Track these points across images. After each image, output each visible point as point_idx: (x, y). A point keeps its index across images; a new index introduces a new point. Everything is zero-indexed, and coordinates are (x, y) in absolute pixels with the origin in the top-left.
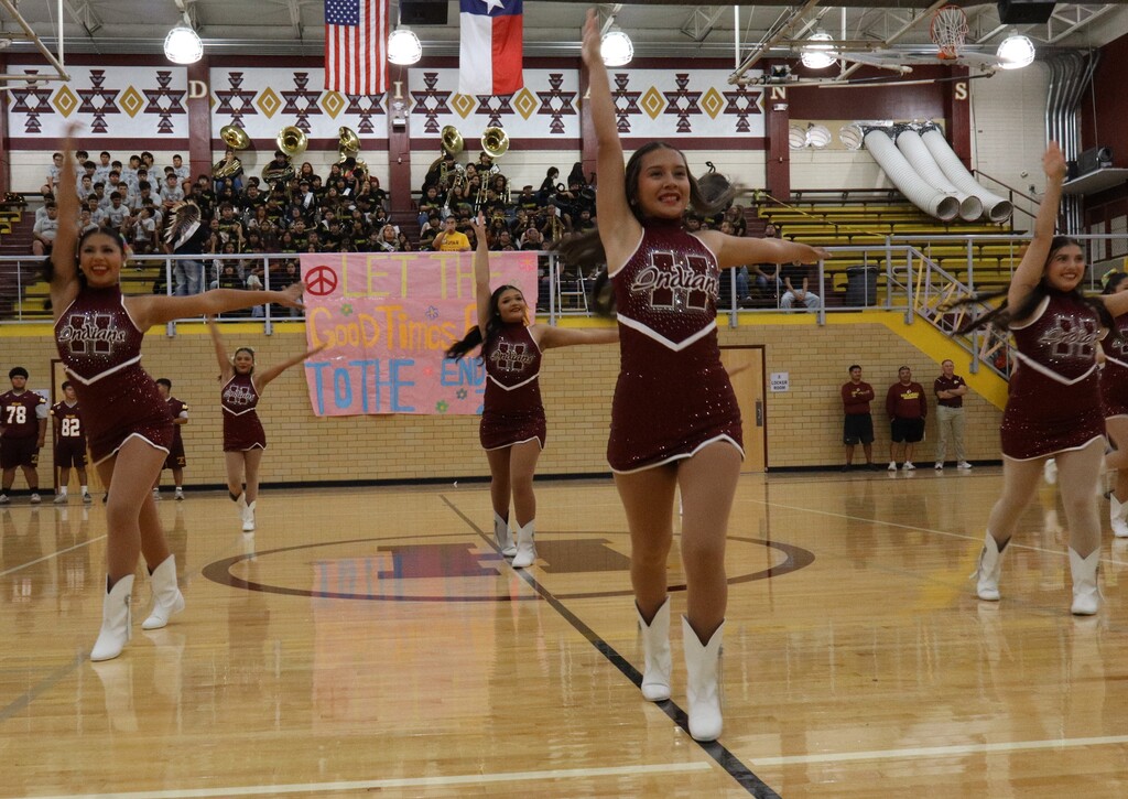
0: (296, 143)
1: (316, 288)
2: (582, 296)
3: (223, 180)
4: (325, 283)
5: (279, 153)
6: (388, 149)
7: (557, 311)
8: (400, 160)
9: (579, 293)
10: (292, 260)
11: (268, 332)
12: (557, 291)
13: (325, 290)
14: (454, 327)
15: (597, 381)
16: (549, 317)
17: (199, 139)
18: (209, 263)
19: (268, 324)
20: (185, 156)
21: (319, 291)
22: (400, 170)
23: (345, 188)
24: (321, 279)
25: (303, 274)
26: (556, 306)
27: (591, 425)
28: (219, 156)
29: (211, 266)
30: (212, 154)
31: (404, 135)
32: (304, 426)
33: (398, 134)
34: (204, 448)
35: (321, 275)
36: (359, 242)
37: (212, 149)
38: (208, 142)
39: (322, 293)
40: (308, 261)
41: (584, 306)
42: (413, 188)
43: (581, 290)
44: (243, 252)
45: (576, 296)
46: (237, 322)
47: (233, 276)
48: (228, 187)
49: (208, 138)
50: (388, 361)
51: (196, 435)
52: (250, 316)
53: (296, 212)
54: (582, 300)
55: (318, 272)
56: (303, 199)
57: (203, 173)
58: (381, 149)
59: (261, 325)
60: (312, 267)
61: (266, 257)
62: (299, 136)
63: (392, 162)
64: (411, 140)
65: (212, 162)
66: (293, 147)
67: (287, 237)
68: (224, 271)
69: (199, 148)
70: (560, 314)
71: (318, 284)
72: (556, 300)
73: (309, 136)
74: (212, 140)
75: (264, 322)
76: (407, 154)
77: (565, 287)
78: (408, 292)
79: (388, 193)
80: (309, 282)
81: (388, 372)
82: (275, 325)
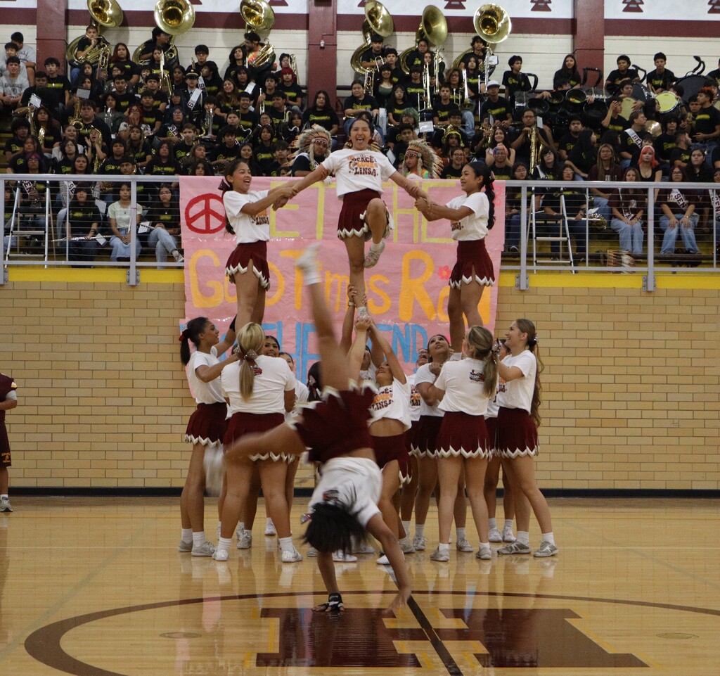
0: (179, 17)
1: (200, 223)
2: (565, 243)
3: (81, 67)
4: (211, 217)
5: (157, 32)
6: (307, 28)
7: (529, 262)
8: (322, 44)
9: (561, 239)
10: (168, 184)
11: (133, 282)
12: (531, 236)
13: (213, 227)
14: (387, 282)
15: (584, 361)
16: (519, 271)
17: (51, 11)
18: (55, 186)
19: (133, 270)
20: (29, 33)
21: (204, 228)
22: (322, 57)
23: (248, 82)
24: (207, 212)
25: (183, 204)
26: (529, 255)
27: (572, 422)
28: (76, 32)
29: (58, 191)
30: (67, 30)
31: (330, 9)
32: (175, 411)
33: (321, 9)
34: (39, 437)
35: (207, 205)
36: (263, 156)
37: (67, 23)
38: (63, 14)
39: (208, 230)
40: (192, 186)
41: (567, 257)
42: (340, 82)
43: (564, 235)
44: (102, 171)
45: (558, 243)
46: (89, 267)
47: (86, 204)
48: (87, 76)
49: (63, 10)
50: (294, 326)
51: (29, 419)
52: (109, 260)
53: (178, 115)
54: (566, 249)
55: (203, 202)
56: (188, 96)
57: (54, 57)
58: (296, 28)
59: (124, 271)
60: (196, 195)
61: (133, 179)
62: (185, 8)
63: (311, 46)
64: (339, 16)
65: (66, 41)
66: (175, 22)
67: (164, 150)
68: (75, 196)
69: (51, 22)
70: (535, 267)
71: (203, 217)
72: (530, 248)
73: (198, 8)
74: (67, 12)
75: (128, 267)
76: (333, 35)
77: (543, 230)
78: (324, 232)
79: (305, 88)
80: (191, 215)
81: (294, 341)
82: (142, 272)
